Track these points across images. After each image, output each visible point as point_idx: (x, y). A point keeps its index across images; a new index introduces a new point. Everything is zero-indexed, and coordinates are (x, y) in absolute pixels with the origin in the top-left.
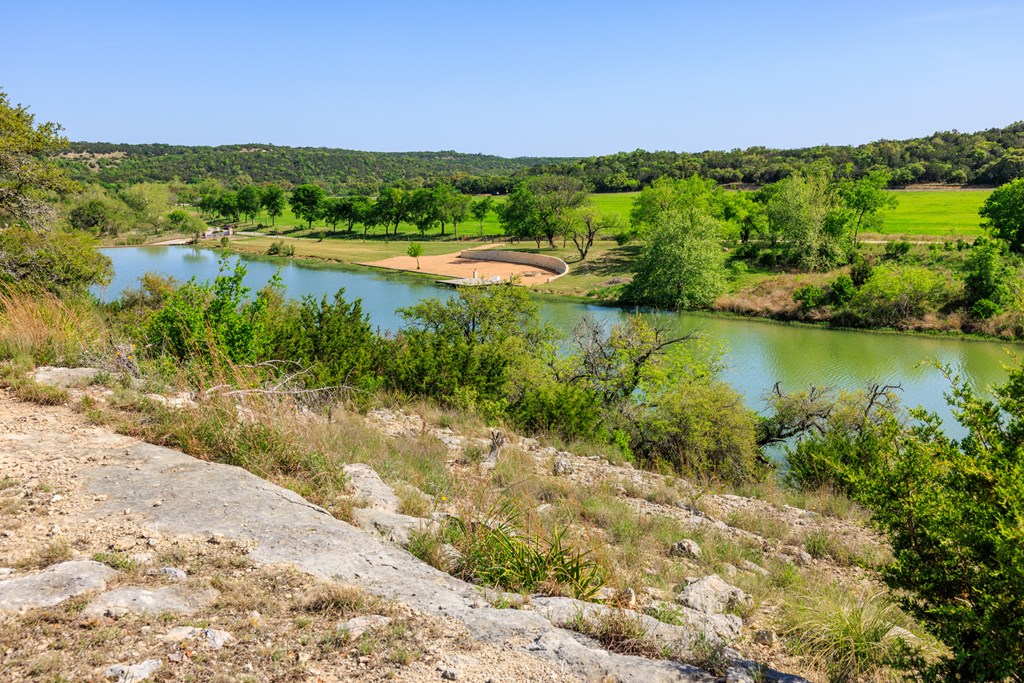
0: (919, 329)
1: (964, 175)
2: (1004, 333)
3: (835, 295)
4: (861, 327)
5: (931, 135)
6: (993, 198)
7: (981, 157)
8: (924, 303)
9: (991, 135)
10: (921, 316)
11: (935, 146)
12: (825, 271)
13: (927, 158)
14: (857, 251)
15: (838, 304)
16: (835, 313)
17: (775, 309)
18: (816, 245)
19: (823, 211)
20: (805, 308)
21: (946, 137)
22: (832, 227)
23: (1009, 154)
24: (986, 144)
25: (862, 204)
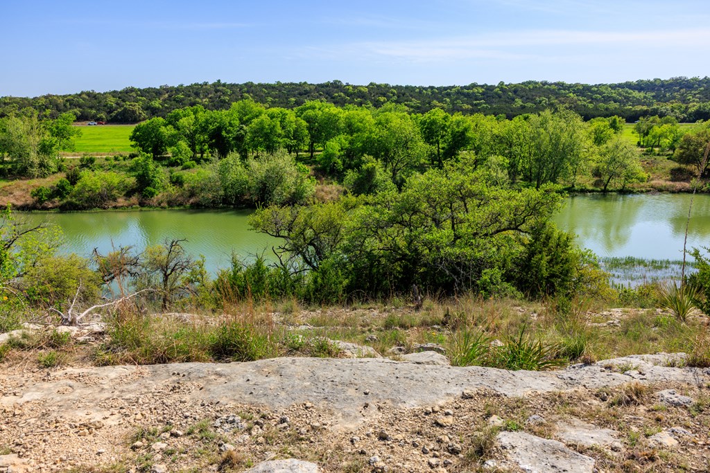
0: (115, 207)
1: (104, 117)
2: (162, 205)
3: (59, 191)
4: (80, 209)
5: (79, 93)
6: (136, 131)
7: (111, 107)
8: (115, 192)
9: (114, 93)
10: (115, 200)
11: (84, 99)
12: (44, 177)
13: (80, 107)
14: (62, 163)
15: (62, 197)
16: (62, 202)
17: (19, 203)
18: (37, 161)
19: (37, 139)
20: (40, 201)
21: (88, 94)
22: (45, 149)
23: (127, 105)
24: (113, 99)
25: (60, 133)
